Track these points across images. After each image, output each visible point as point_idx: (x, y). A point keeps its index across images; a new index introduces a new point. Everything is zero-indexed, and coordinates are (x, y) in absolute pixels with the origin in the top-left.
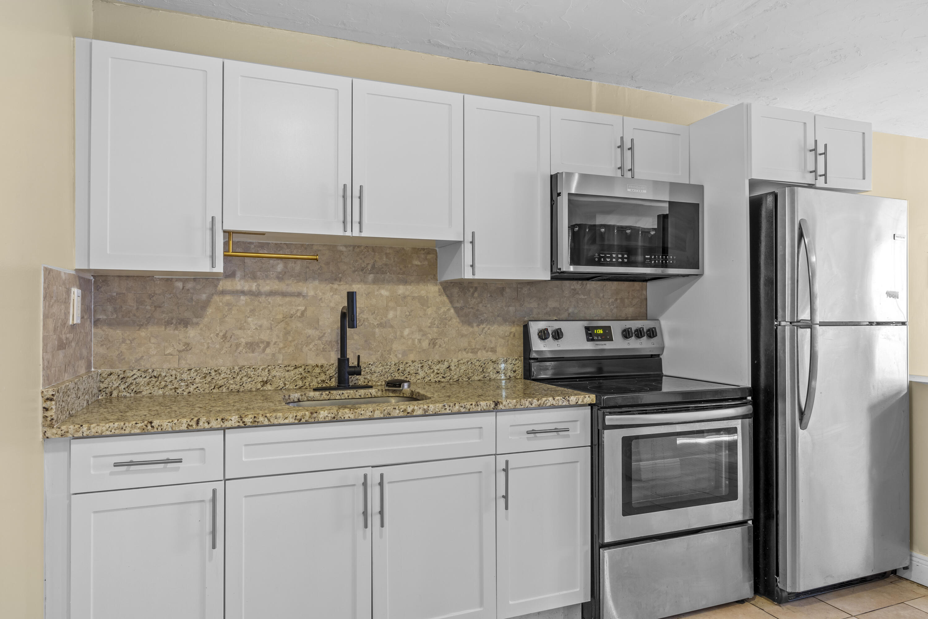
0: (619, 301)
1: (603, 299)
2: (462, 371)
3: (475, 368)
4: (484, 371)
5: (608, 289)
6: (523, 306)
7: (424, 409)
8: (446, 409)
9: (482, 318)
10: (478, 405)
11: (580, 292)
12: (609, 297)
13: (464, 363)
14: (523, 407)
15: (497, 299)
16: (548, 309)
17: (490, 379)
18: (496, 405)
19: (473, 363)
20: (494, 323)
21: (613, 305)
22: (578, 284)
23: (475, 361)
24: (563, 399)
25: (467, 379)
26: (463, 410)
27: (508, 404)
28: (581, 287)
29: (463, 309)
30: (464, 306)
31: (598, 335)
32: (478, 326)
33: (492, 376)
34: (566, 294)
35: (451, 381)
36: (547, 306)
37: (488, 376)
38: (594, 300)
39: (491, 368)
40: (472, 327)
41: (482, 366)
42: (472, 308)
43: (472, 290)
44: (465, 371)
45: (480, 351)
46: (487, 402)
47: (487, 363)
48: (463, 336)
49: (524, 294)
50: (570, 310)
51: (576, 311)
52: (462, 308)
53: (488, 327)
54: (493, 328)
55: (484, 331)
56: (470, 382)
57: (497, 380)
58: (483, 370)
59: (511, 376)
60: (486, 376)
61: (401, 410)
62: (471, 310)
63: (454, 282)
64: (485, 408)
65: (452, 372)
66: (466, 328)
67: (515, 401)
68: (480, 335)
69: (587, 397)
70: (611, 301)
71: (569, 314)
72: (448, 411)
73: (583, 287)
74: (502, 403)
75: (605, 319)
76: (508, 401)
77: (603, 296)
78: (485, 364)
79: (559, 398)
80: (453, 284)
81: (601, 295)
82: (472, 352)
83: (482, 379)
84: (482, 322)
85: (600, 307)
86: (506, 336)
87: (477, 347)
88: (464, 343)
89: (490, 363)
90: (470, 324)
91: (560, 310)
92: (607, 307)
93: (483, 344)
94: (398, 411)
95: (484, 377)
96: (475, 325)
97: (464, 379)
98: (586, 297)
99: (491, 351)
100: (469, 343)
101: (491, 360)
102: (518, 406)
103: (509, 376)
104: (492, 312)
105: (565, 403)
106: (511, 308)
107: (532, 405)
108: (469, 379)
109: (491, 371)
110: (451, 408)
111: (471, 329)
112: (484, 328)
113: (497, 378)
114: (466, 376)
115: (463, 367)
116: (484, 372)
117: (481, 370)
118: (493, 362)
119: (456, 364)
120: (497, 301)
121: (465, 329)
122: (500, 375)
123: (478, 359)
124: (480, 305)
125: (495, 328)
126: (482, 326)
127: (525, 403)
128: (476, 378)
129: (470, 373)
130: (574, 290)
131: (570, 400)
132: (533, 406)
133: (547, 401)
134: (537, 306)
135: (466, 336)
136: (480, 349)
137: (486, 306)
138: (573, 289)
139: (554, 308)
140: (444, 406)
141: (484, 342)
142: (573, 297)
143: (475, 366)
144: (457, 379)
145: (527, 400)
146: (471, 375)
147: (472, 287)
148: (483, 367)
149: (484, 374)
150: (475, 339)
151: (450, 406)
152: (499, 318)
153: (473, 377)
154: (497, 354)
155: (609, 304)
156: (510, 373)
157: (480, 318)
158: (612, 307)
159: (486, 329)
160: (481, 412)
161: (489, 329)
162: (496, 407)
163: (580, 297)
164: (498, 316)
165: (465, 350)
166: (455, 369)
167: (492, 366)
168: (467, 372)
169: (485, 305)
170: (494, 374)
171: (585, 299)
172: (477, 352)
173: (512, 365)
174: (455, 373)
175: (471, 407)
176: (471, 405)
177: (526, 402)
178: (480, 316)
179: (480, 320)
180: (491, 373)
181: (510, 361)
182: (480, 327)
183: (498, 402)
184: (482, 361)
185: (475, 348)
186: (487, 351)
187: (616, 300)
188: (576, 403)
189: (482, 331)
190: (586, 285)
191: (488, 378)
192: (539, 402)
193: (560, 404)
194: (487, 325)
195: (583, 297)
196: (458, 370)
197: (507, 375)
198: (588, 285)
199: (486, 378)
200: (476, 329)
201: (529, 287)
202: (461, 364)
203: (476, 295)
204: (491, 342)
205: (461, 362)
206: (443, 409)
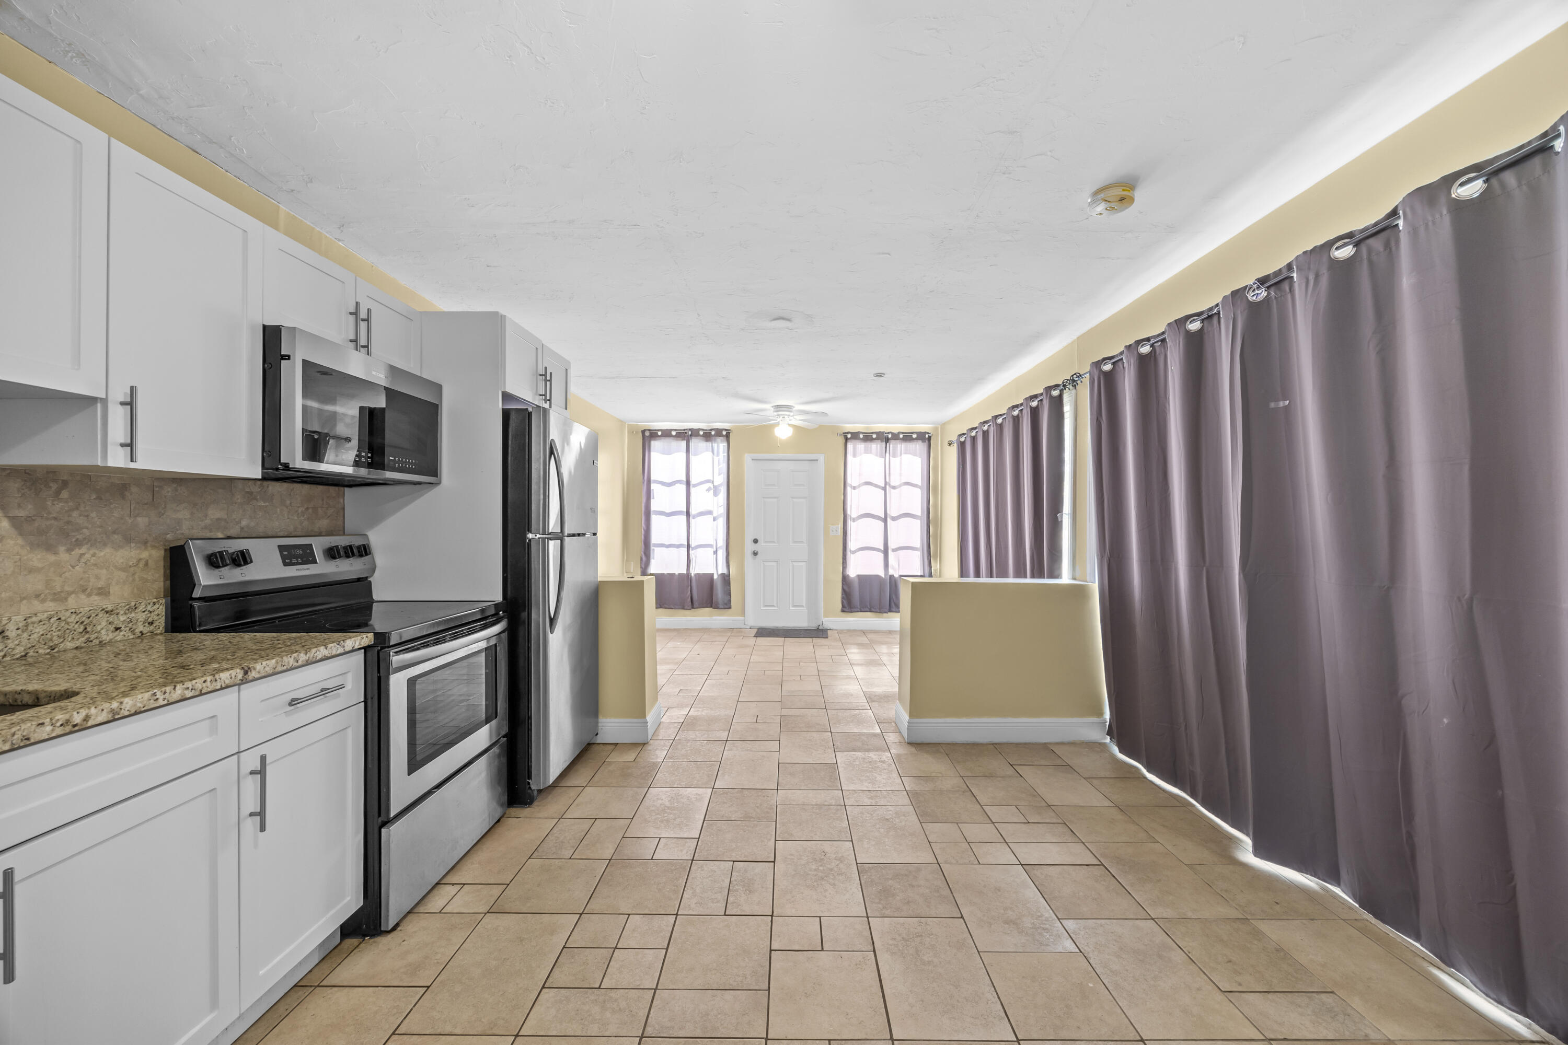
0: (310, 510)
1: (290, 507)
2: (35, 636)
3: (67, 626)
4: (89, 629)
5: (297, 495)
6: (165, 516)
7: (112, 710)
8: (157, 699)
9: (78, 537)
10: (216, 680)
11: (258, 497)
12: (299, 505)
13: (40, 621)
14: (285, 667)
15: (111, 504)
16: (208, 521)
17: (101, 642)
18: (246, 673)
19: (63, 618)
20: (105, 545)
21: (304, 516)
22: (255, 485)
23: (68, 614)
24: (338, 646)
25: (49, 650)
26: (189, 694)
27: (265, 667)
28: (259, 490)
29: (34, 520)
30: (34, 516)
31: (297, 557)
32: (69, 550)
33: (104, 637)
34: (238, 499)
35: (8, 658)
36: (206, 516)
37: (97, 638)
38: (278, 509)
39: (104, 623)
40: (56, 553)
41: (82, 622)
42: (55, 519)
43: (54, 486)
44: (42, 635)
45: (73, 596)
46: (231, 671)
47: (93, 615)
48: (31, 571)
49: (165, 497)
50: (244, 523)
51: (252, 524)
52: (30, 519)
53: (92, 552)
54: (102, 554)
55: (83, 560)
56: (56, 655)
57: (116, 641)
58: (86, 629)
59: (145, 632)
60: (91, 639)
61: (58, 724)
62: (53, 522)
63: (11, 469)
64: (227, 682)
65: (9, 641)
66: (39, 557)
67: (274, 661)
68: (73, 567)
69: (365, 638)
70: (300, 510)
71: (242, 528)
72: (161, 702)
73: (263, 490)
74: (255, 669)
75: (293, 534)
76: (264, 663)
77: (291, 503)
78: (89, 618)
79: (332, 645)
80: (9, 471)
81: (288, 502)
82: (53, 600)
83: (83, 645)
84: (79, 544)
85: (287, 518)
86: (130, 567)
87: (67, 588)
88: (35, 583)
89: (100, 615)
90: (50, 548)
91: (227, 523)
92: (296, 518)
93: (81, 583)
94: (48, 728)
95: (89, 641)
96: (62, 549)
97: (41, 651)
98: (267, 504)
99: (99, 594)
100: (48, 583)
101: (103, 609)
102: (279, 669)
103: (141, 632)
104: (101, 527)
105: (341, 650)
106: (139, 519)
107: (297, 662)
108: (53, 649)
109: (102, 629)
110: (167, 695)
111: (52, 558)
112: (82, 555)
113: (116, 638)
114: (45, 644)
115: (39, 630)
116: (87, 632)
117: (81, 630)
118: (107, 612)
119: (21, 625)
120: (112, 506)
121: (37, 558)
122: (122, 633)
123: (73, 610)
124: (75, 514)
125: (106, 553)
126: (77, 551)
127: (288, 662)
128: (69, 645)
129: (55, 638)
130: (251, 493)
131: (346, 645)
132: (300, 663)
133: (318, 653)
134: (188, 517)
135: (38, 570)
136: (73, 592)
137: (87, 516)
138: (248, 492)
139: (218, 520)
140: (154, 694)
141: (82, 579)
142: (248, 504)
143: (68, 623)
144: (23, 654)
145: (291, 657)
146: (56, 640)
147: (55, 481)
148: (85, 623)
149: (87, 636)
150: (61, 576)
151: (165, 693)
152: (116, 536)
153: (62, 645)
154: (111, 597)
155: (298, 514)
156: (142, 627)
157: (74, 536)
158: (302, 518)
159: (88, 556)
160: (222, 688)
161: (94, 555)
162: (246, 676)
163: (259, 504)
164: (114, 532)
165: (37, 596)
166: (18, 635)
167: (106, 619)
168: (49, 636)
169: (86, 514)
170: (110, 633)
171: (266, 506)
172: (66, 599)
173: (146, 612)
174: (17, 642)
175: (204, 685)
176: (205, 682)
177: (290, 659)
178: (74, 534)
179: (74, 540)
180: (103, 632)
181: (142, 608)
182: (73, 553)
183: (249, 668)
184: (83, 613)
185: (61, 592)
186: (89, 595)
187: (307, 509)
188: (353, 648)
189: (79, 560)
190: (268, 487)
191: (97, 642)
192: (308, 655)
193: (334, 653)
194: (89, 549)
195: (263, 505)
196: (25, 635)
197: (137, 631)
198: (270, 488)
199: (91, 641)
200: (63, 556)
201: (175, 486)
202: (33, 623)
203: (65, 494)
204: (98, 577)
205: (34, 619)
206: (152, 701)
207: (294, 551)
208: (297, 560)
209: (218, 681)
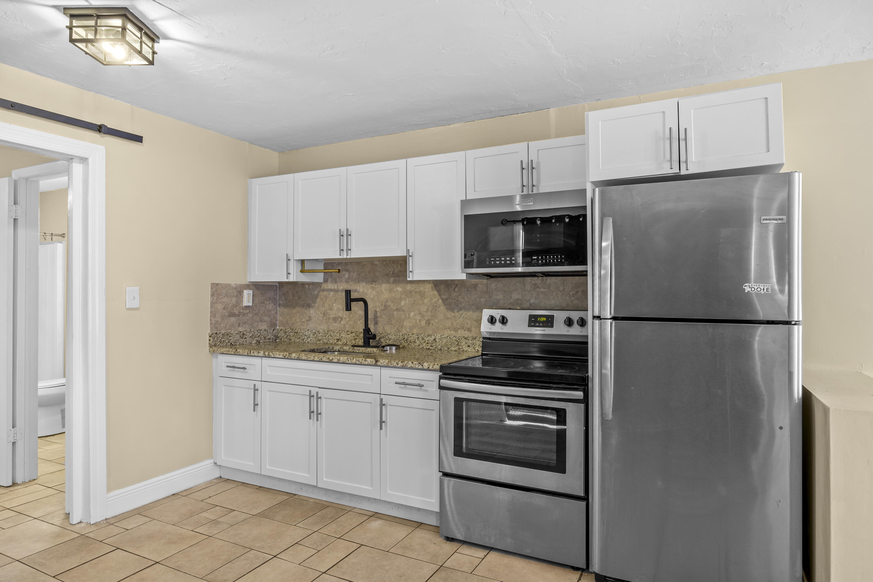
0: (580, 293)
1: (563, 292)
2: (443, 343)
3: (452, 341)
4: (459, 344)
5: (568, 283)
6: (492, 298)
7: (338, 359)
8: (349, 360)
9: (461, 306)
10: (366, 361)
11: (540, 286)
12: (570, 290)
13: (445, 338)
14: (392, 365)
15: (471, 293)
16: (512, 300)
17: (463, 350)
18: (376, 362)
19: (451, 338)
20: (470, 310)
21: (574, 297)
22: (538, 280)
23: (453, 336)
24: (419, 364)
25: (447, 349)
26: (358, 363)
27: (383, 362)
28: (541, 282)
29: (448, 300)
30: (448, 298)
32: (458, 312)
33: (464, 349)
34: (528, 288)
35: (436, 349)
36: (511, 297)
37: (462, 348)
38: (554, 293)
39: (464, 343)
40: (454, 312)
41: (457, 341)
42: (454, 299)
43: (453, 286)
44: (445, 343)
45: (460, 330)
46: (371, 359)
47: (461, 339)
48: (448, 318)
49: (492, 288)
50: (532, 301)
51: (537, 302)
52: (447, 299)
53: (465, 313)
54: (469, 314)
55: (462, 316)
56: (449, 351)
57: (468, 351)
58: (458, 343)
59: (479, 350)
60: (460, 348)
61: (327, 358)
62: (453, 300)
63: (441, 281)
64: (370, 363)
65: (437, 343)
66: (449, 313)
67: (387, 361)
68: (459, 318)
69: (436, 365)
70: (571, 293)
71: (531, 304)
72: (350, 362)
73: (543, 282)
74: (380, 361)
76: (383, 360)
77: (564, 289)
78: (459, 339)
79: (416, 362)
80: (441, 282)
81: (562, 288)
82: (454, 331)
83: (457, 350)
84: (461, 309)
85: (560, 298)
86: (479, 320)
87: (458, 327)
88: (448, 324)
89: (463, 339)
90: (452, 310)
91: (522, 301)
92: (568, 298)
93: (462, 325)
94: (325, 358)
95: (459, 349)
96: (456, 311)
97: (445, 349)
98: (546, 290)
99: (468, 331)
100: (452, 323)
101: (464, 337)
102: (389, 365)
103: (478, 350)
104: (468, 302)
105: (420, 367)
106: (482, 299)
107: (398, 365)
108: (449, 349)
109: (464, 345)
110: (351, 360)
111: (453, 314)
112: (462, 314)
113: (468, 350)
114: (446, 346)
115: (445, 341)
116: (459, 345)
117: (457, 344)
118: (465, 338)
119: (440, 338)
120: (472, 294)
121: (449, 314)
122: (470, 348)
123: (454, 335)
124: (460, 297)
125: (470, 313)
126: (461, 312)
127: (394, 364)
128: (453, 349)
129: (449, 345)
130: (536, 284)
131: (424, 365)
132: (399, 365)
133: (408, 364)
134: (502, 298)
135: (450, 318)
136: (459, 328)
137: (463, 298)
138: (534, 284)
139: (517, 299)
140: (348, 358)
141: (462, 323)
142: (534, 291)
143: (453, 340)
144: (440, 348)
145: (395, 361)
146: (449, 346)
147: (454, 284)
148: (458, 341)
149: (459, 347)
150: (456, 321)
151: (351, 359)
152: (473, 307)
153: (451, 348)
154: (472, 333)
155: (570, 296)
156: (478, 347)
157: (459, 306)
158: (573, 298)
159: (464, 314)
160: (368, 365)
161: (466, 314)
162: (376, 363)
163: (540, 290)
164: (473, 305)
165: (449, 328)
166: (439, 341)
167: (465, 341)
168: (447, 344)
169: (463, 297)
170: (466, 347)
171: (546, 291)
172: (457, 331)
173: (480, 341)
174: (439, 344)
175: (362, 361)
176: (362, 360)
177: (394, 362)
178: (459, 305)
179: (459, 307)
180: (464, 346)
181: (477, 339)
182: (459, 313)
183: (377, 360)
184: (457, 337)
185: (456, 328)
186: (465, 331)
187: (577, 292)
188: (428, 368)
189: (461, 316)
190: (546, 280)
191: (462, 350)
192: (403, 363)
193: (417, 367)
194: (464, 312)
195: (543, 290)
196: (441, 342)
197: (476, 349)
198: (548, 280)
199: (460, 349)
200: (456, 314)
201: (496, 283)
202: (443, 338)
203: (457, 289)
204: (467, 323)
205: (443, 336)
206: (347, 360)
207: (540, 319)
208: (539, 324)
209: (367, 361)
